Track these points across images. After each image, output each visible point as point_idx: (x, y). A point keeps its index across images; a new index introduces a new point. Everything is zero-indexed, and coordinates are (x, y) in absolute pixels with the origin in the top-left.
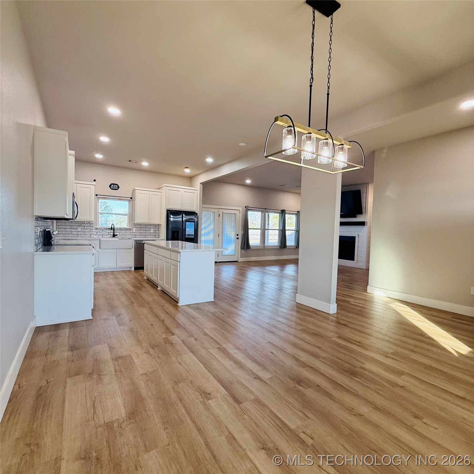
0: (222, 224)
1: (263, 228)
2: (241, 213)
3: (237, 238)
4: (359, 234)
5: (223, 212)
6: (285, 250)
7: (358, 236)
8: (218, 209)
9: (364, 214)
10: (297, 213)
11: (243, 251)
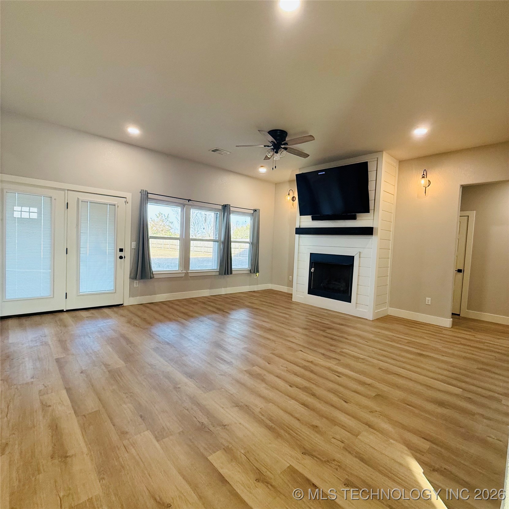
0: (77, 225)
1: (184, 238)
2: (129, 205)
3: (121, 257)
4: (360, 252)
5: (78, 199)
6: (229, 278)
7: (360, 255)
8: (64, 190)
9: (371, 211)
10: (252, 212)
11: (136, 284)
